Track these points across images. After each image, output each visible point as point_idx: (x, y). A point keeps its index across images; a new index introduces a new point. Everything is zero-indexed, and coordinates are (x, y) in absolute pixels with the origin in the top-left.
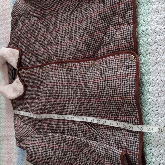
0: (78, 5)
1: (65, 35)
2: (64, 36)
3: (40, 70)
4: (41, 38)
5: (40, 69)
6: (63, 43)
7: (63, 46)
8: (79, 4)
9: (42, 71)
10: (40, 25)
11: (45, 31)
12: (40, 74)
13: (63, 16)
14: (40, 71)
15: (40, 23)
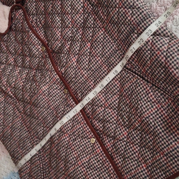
0: (135, 73)
1: (95, 70)
2: (93, 70)
3: (39, 45)
4: (69, 21)
5: (41, 45)
6: (85, 73)
7: (83, 76)
8: (137, 74)
9: (41, 49)
10: (80, 9)
11: (80, 23)
12: (37, 50)
13: (112, 51)
14: (39, 47)
15: (82, 5)
